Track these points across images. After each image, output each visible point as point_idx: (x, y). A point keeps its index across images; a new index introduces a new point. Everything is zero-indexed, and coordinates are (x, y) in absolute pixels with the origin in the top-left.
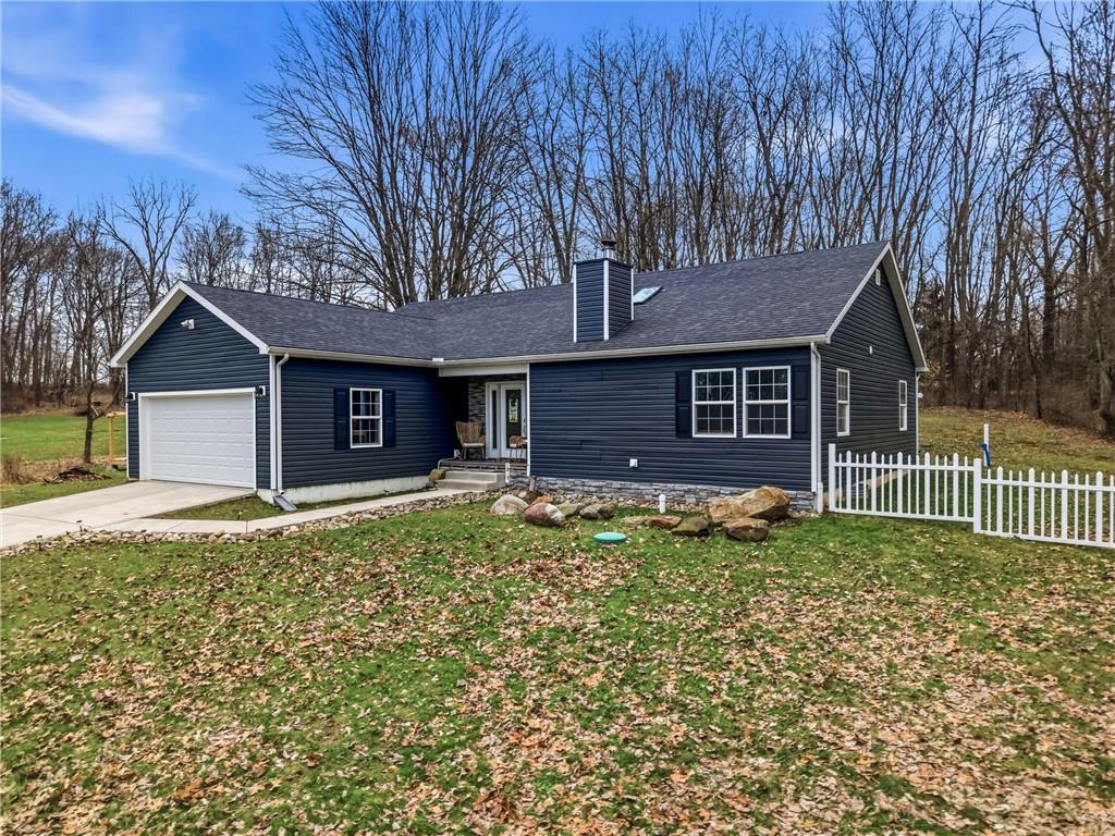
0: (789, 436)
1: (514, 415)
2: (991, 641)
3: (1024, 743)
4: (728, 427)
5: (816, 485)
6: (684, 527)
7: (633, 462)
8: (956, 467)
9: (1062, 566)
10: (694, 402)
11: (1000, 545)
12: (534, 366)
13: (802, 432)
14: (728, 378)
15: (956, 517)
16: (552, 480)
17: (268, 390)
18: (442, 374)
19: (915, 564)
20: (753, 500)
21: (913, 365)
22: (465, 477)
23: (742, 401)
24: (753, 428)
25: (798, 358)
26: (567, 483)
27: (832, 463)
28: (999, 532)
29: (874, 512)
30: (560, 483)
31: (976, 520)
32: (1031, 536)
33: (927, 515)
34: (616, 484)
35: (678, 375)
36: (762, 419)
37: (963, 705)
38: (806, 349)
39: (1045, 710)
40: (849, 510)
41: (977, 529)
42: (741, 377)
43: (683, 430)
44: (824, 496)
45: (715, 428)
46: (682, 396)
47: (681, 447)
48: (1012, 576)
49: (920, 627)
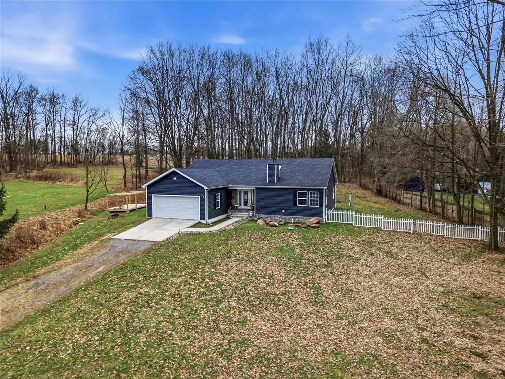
0: (318, 206)
1: (246, 198)
2: (359, 242)
3: (364, 252)
4: (305, 204)
5: (324, 216)
6: (303, 226)
7: (283, 211)
8: (350, 213)
9: (367, 231)
10: (298, 198)
11: (358, 227)
12: (256, 188)
13: (321, 205)
14: (306, 194)
15: (350, 222)
16: (262, 215)
17: (204, 197)
18: (229, 188)
19: (346, 232)
20: (313, 220)
21: (335, 182)
22: (238, 214)
23: (308, 199)
24: (311, 204)
25: (321, 191)
26: (266, 216)
27: (327, 212)
28: (357, 225)
29: (335, 221)
30: (264, 216)
31: (353, 223)
32: (363, 225)
33: (345, 222)
34: (279, 216)
35: (294, 192)
36: (312, 202)
37: (357, 249)
38: (323, 189)
39: (366, 249)
40: (330, 221)
41: (354, 224)
42: (308, 194)
43: (295, 204)
44: (325, 218)
45: (303, 204)
46: (295, 197)
47: (295, 208)
48: (361, 233)
49: (349, 241)
